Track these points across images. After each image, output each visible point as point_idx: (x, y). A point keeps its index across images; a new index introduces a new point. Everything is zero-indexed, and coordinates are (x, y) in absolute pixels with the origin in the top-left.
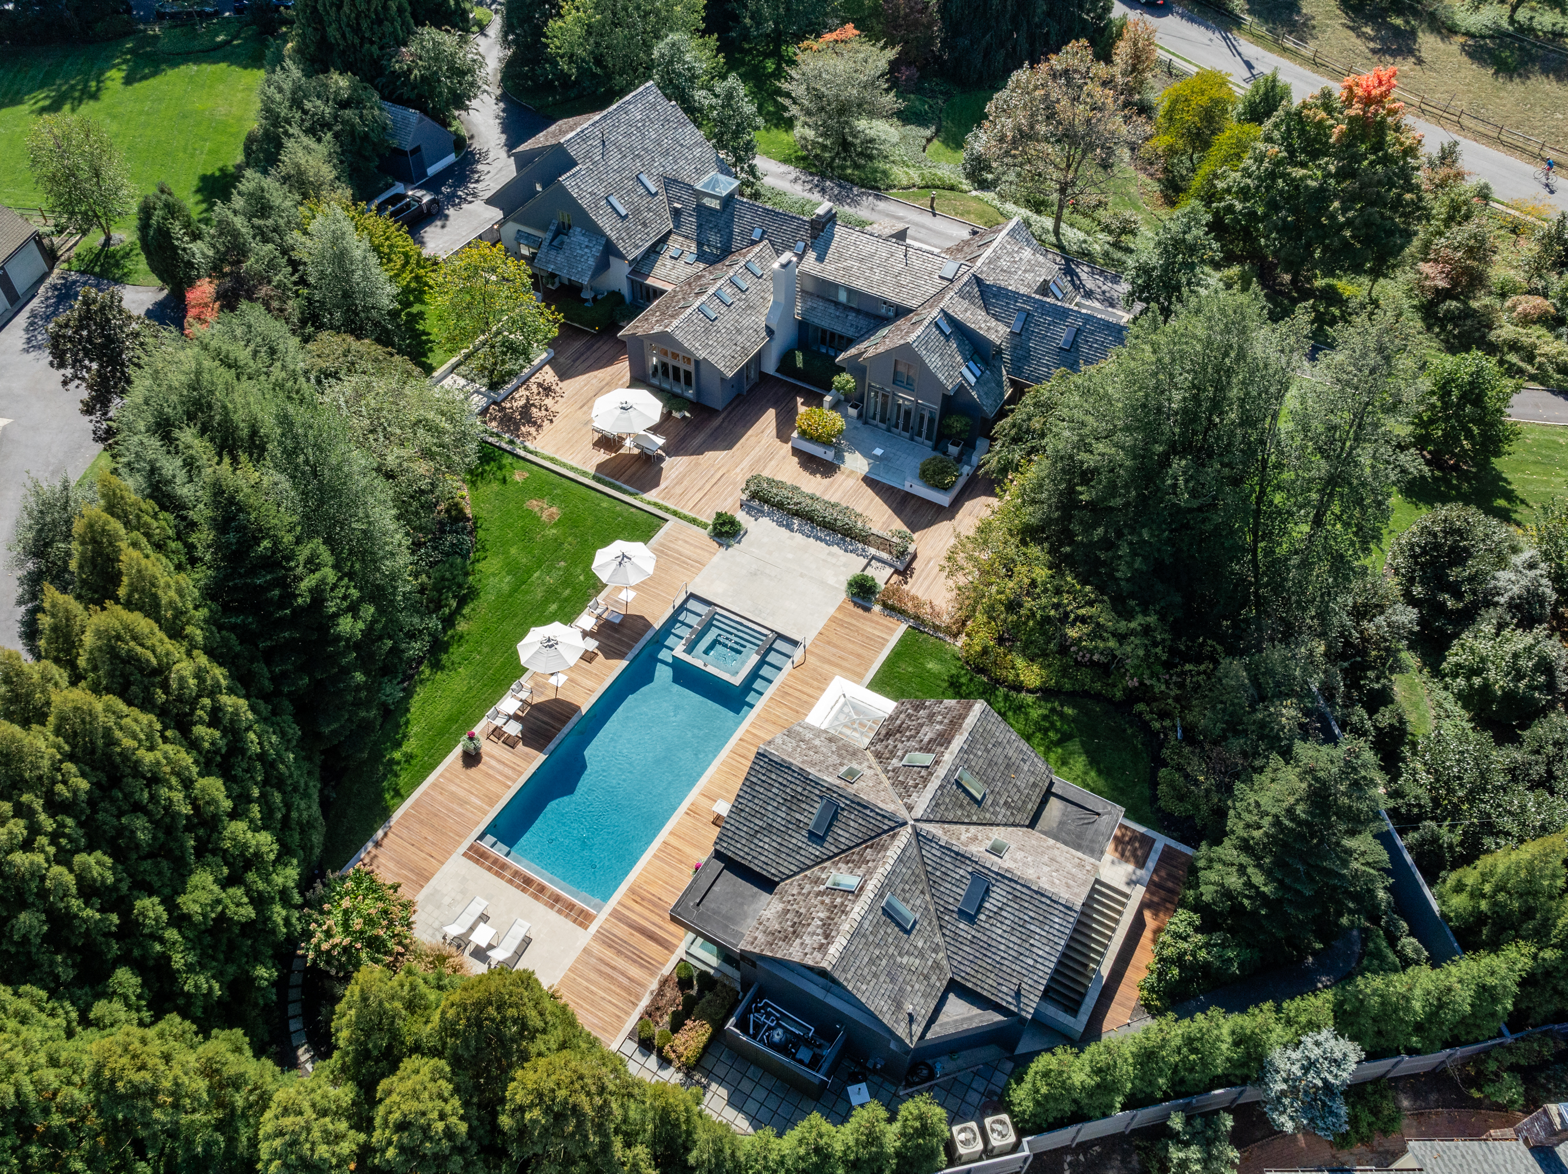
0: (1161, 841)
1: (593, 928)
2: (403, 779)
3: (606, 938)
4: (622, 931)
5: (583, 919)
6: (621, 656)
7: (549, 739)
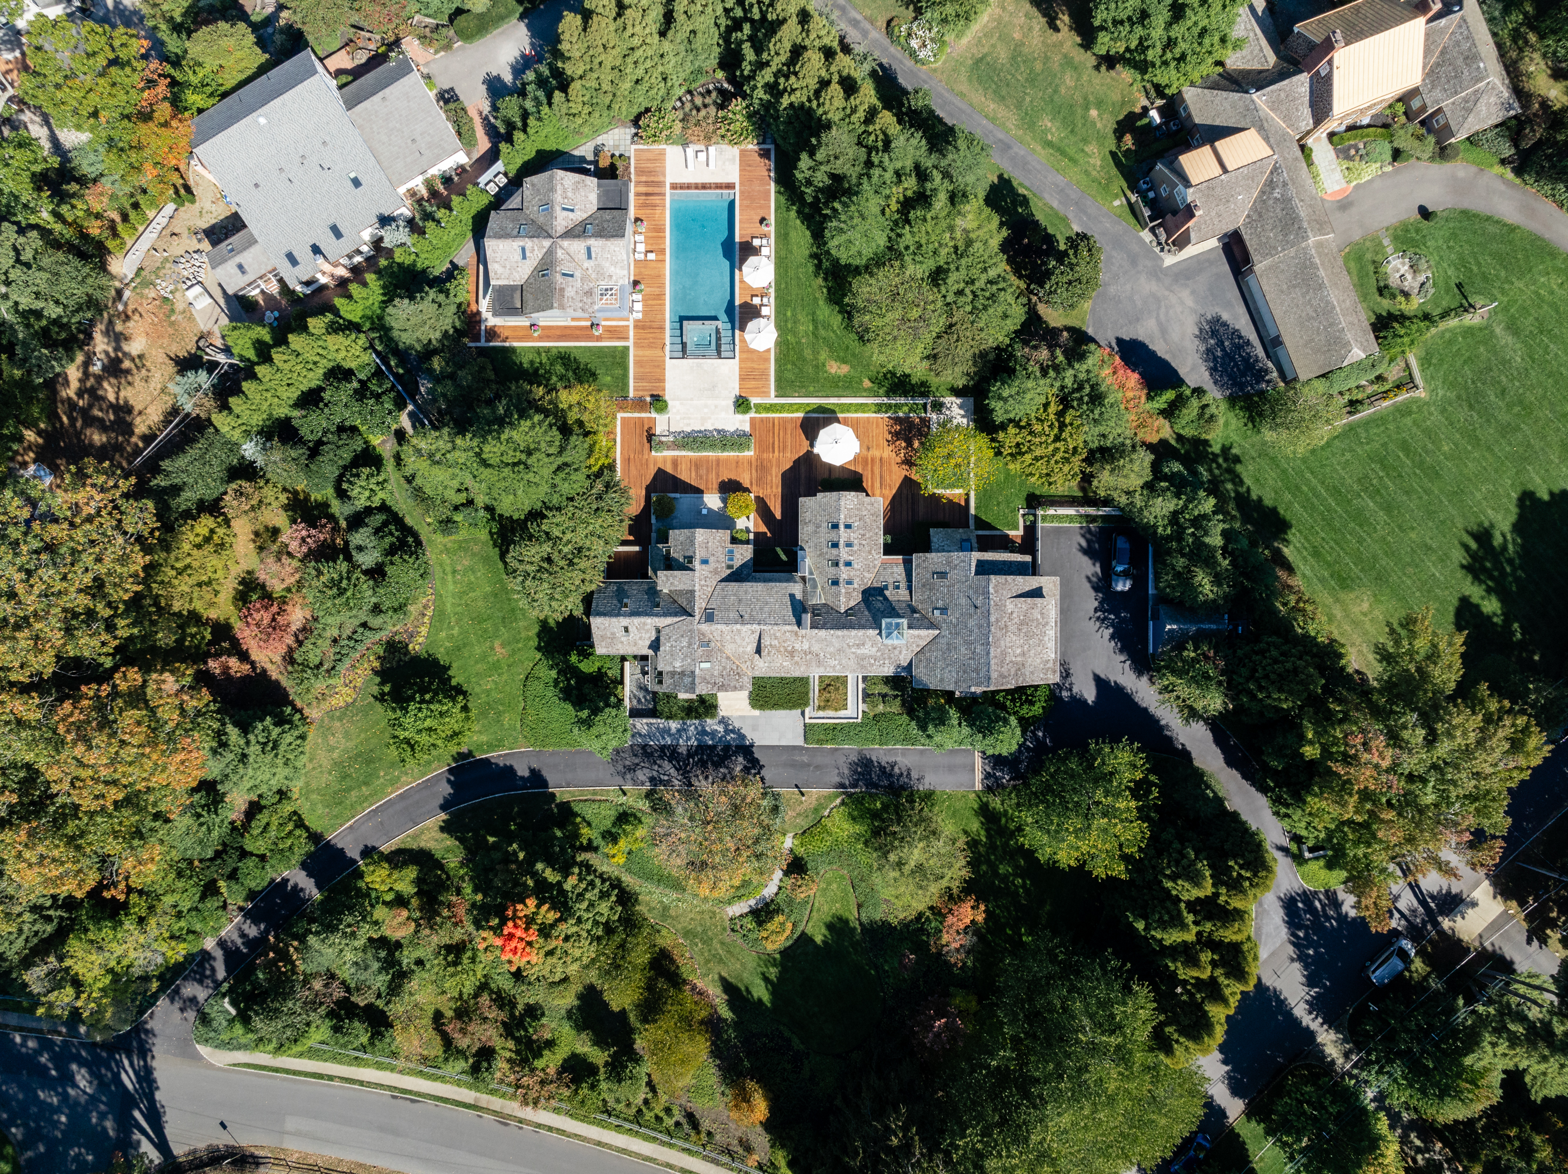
0: (483, 343)
1: (668, 186)
2: (783, 199)
3: (661, 184)
4: (656, 190)
5: (674, 186)
6: (741, 306)
7: (741, 249)
